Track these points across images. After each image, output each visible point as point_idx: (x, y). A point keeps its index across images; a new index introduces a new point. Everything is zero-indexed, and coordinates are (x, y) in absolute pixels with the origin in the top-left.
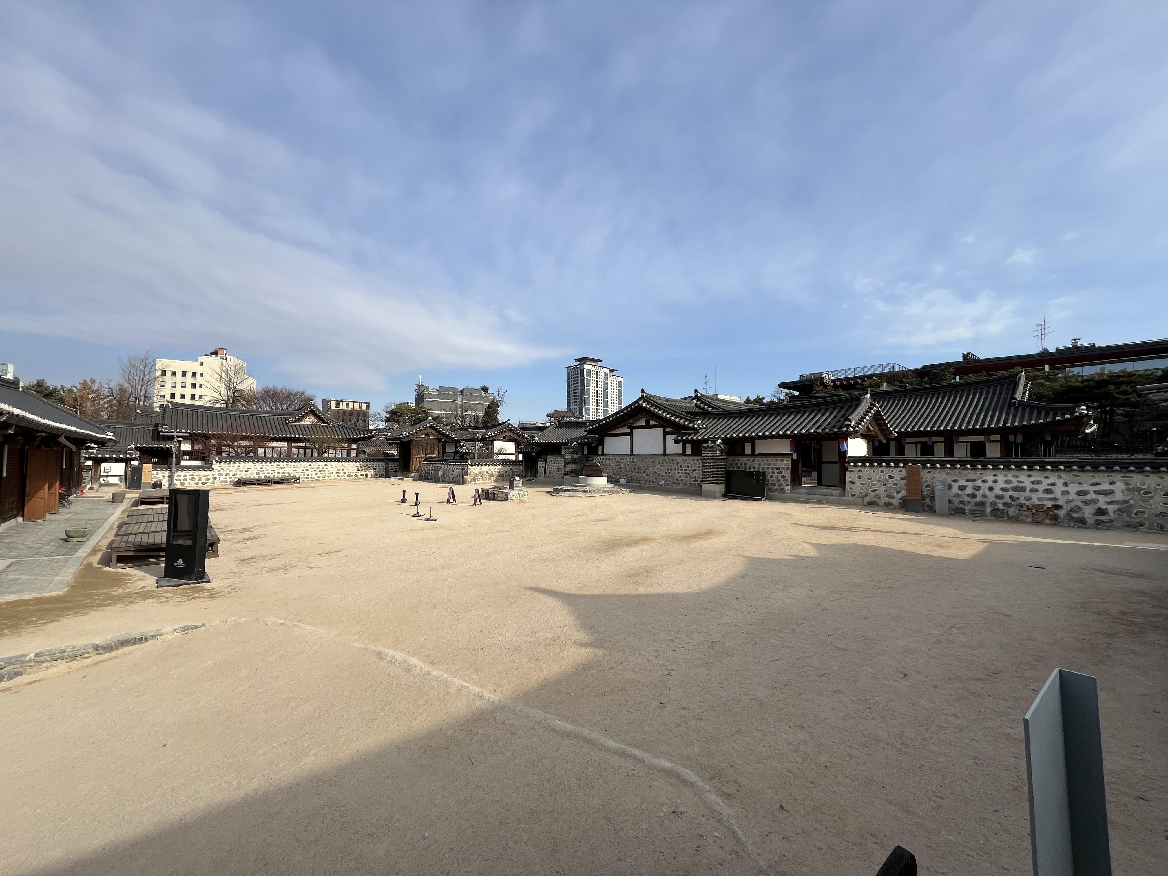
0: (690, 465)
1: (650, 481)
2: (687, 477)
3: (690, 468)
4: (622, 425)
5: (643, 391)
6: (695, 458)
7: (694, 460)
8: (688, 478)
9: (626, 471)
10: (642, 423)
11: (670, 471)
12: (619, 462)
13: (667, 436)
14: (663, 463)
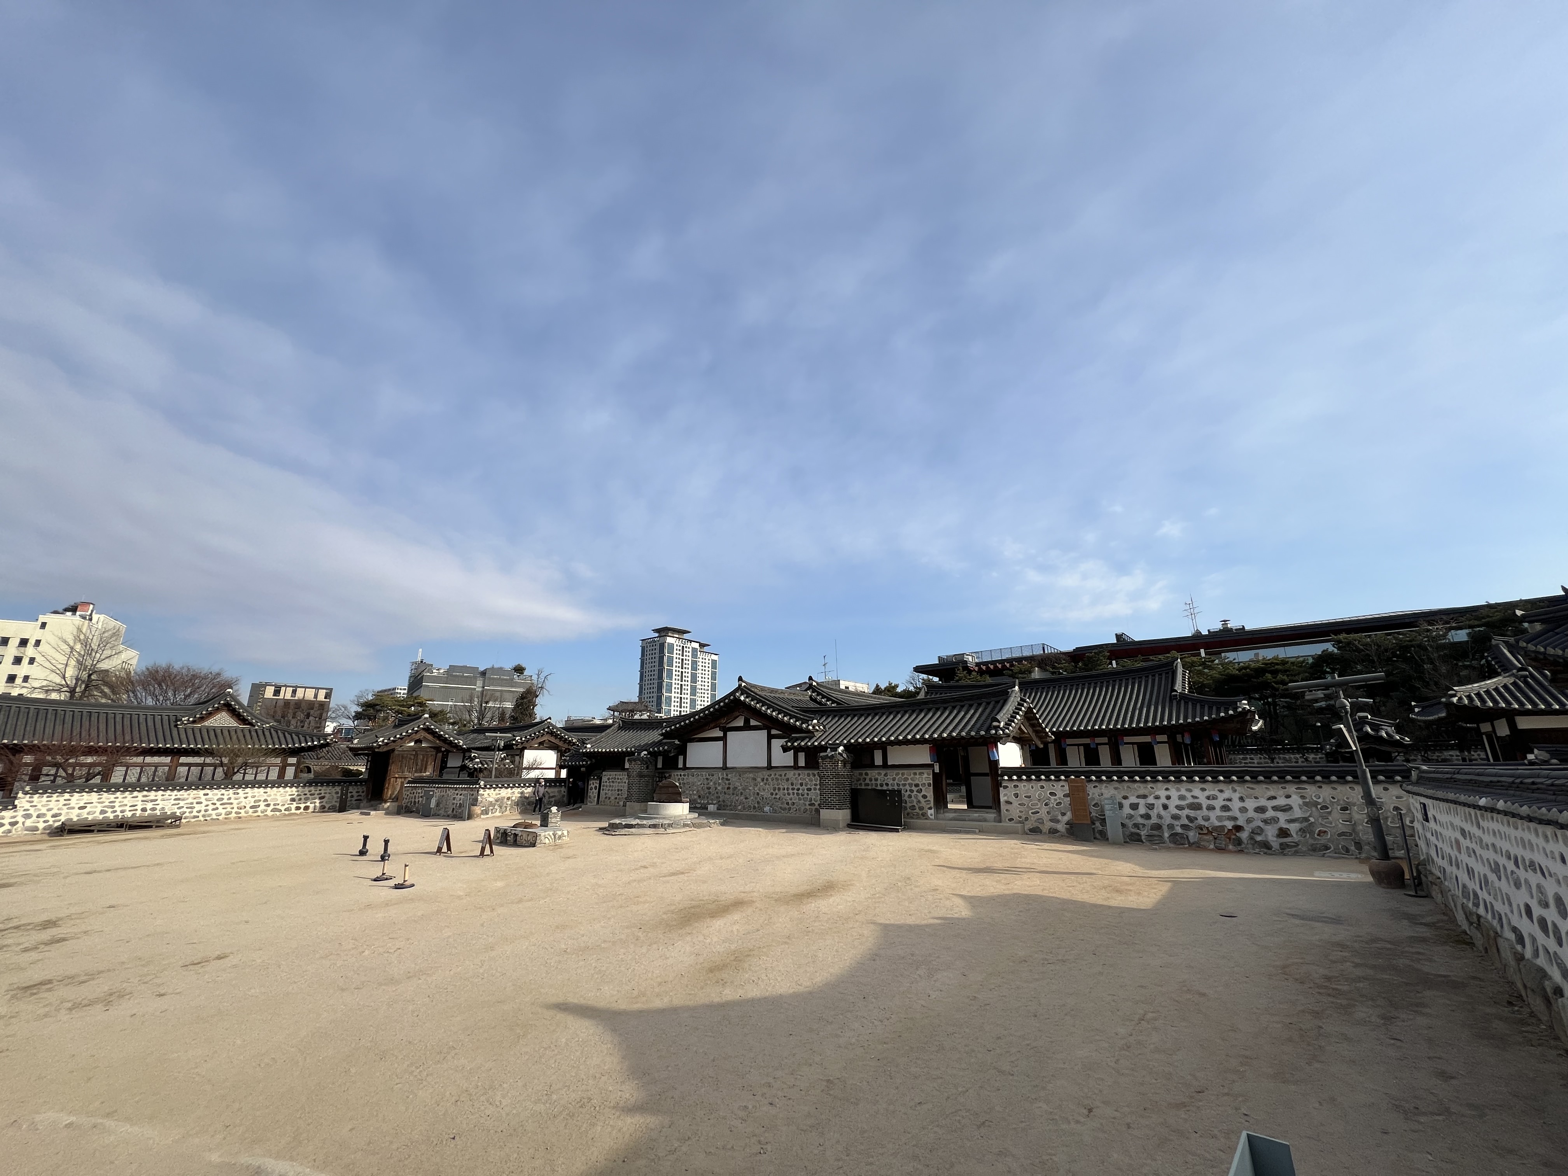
0: (804, 782)
1: (750, 806)
2: (800, 799)
3: (804, 786)
4: (712, 725)
5: (740, 679)
6: (811, 772)
7: (809, 775)
8: (802, 801)
9: (717, 793)
10: (740, 722)
11: (777, 791)
12: (707, 779)
13: (773, 741)
14: (767, 780)
